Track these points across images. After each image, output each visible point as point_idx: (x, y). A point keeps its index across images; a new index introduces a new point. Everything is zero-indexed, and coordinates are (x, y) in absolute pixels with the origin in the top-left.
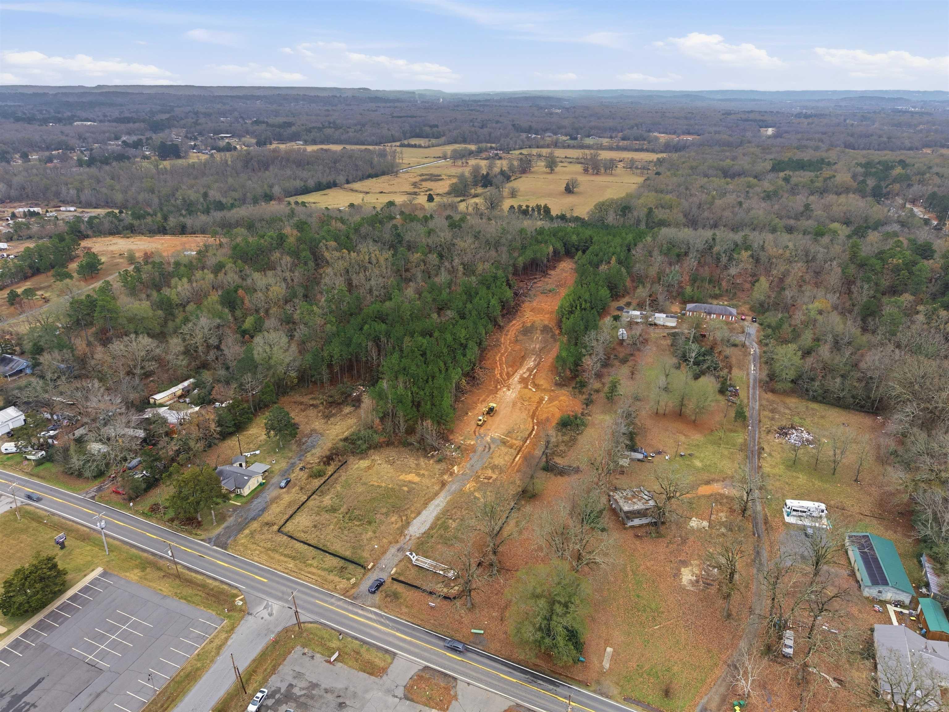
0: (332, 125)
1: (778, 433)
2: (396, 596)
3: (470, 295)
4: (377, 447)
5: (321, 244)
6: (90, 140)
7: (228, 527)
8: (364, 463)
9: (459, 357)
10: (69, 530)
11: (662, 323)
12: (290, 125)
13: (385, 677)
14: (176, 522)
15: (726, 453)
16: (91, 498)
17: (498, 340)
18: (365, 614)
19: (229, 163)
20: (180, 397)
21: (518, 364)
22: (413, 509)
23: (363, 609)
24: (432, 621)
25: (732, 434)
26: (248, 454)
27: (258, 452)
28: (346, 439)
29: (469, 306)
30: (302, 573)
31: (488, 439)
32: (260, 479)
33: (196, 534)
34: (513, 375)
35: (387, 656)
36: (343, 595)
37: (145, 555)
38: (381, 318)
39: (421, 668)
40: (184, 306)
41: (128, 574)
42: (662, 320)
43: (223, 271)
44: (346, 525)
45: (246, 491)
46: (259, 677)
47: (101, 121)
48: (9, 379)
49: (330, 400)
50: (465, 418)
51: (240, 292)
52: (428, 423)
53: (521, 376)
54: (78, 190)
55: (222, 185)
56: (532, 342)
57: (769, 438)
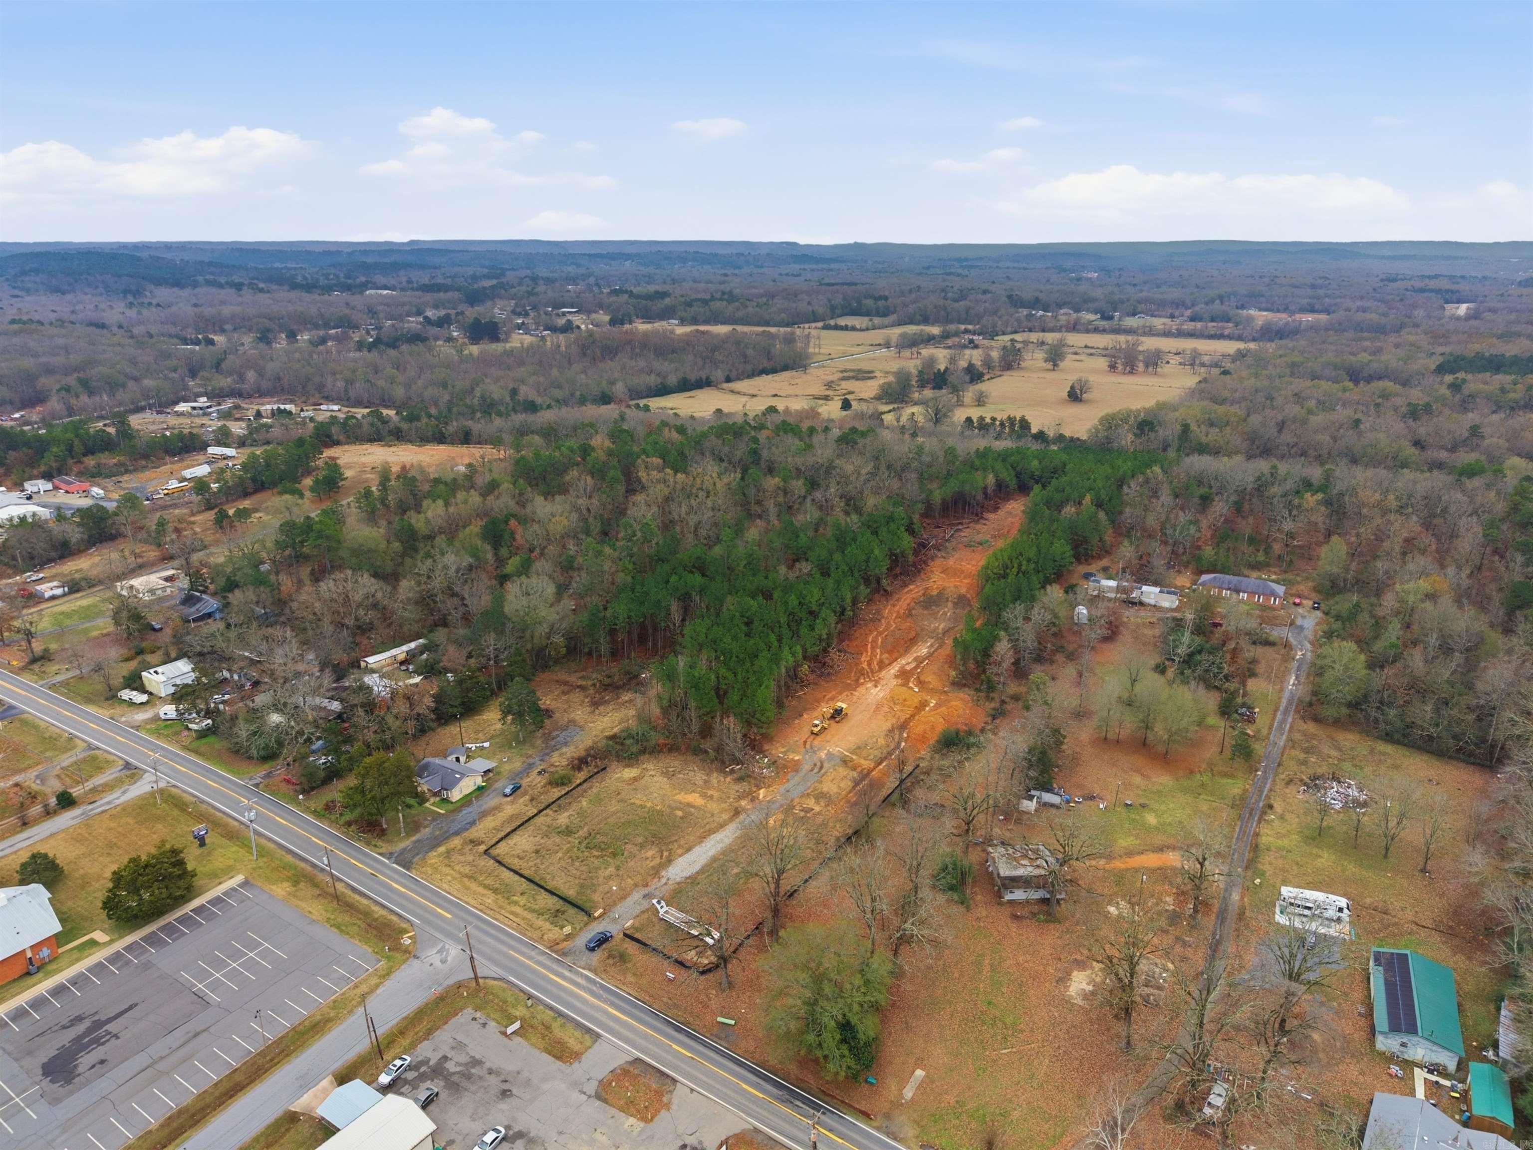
0: (726, 297)
1: (1305, 784)
2: (622, 958)
3: (843, 540)
4: (655, 751)
5: (639, 461)
6: (382, 315)
7: (418, 841)
8: (630, 773)
9: (804, 631)
10: (214, 823)
11: (1152, 602)
12: (663, 295)
13: (576, 1065)
14: (353, 827)
15: (1205, 808)
16: (254, 785)
17: (878, 612)
18: (573, 977)
19: (563, 348)
20: (402, 663)
21: (901, 651)
22: (682, 842)
23: (570, 969)
24: (665, 999)
25: (1225, 781)
26: (473, 746)
27: (486, 745)
28: (613, 737)
29: (837, 556)
30: (503, 912)
31: (823, 755)
32: (479, 781)
33: (375, 846)
34: (890, 664)
35: (587, 1037)
36: (550, 948)
37: (302, 865)
38: (700, 567)
39: (630, 1059)
40: (431, 537)
41: (274, 887)
42: (1152, 596)
43: (496, 492)
44: (581, 855)
45: (456, 795)
46: (406, 1042)
47: (403, 289)
48: (193, 625)
49: (607, 681)
50: (797, 721)
51: (513, 522)
52: (731, 722)
53: (903, 667)
54: (347, 381)
55: (542, 379)
56: (936, 619)
57: (1287, 791)
